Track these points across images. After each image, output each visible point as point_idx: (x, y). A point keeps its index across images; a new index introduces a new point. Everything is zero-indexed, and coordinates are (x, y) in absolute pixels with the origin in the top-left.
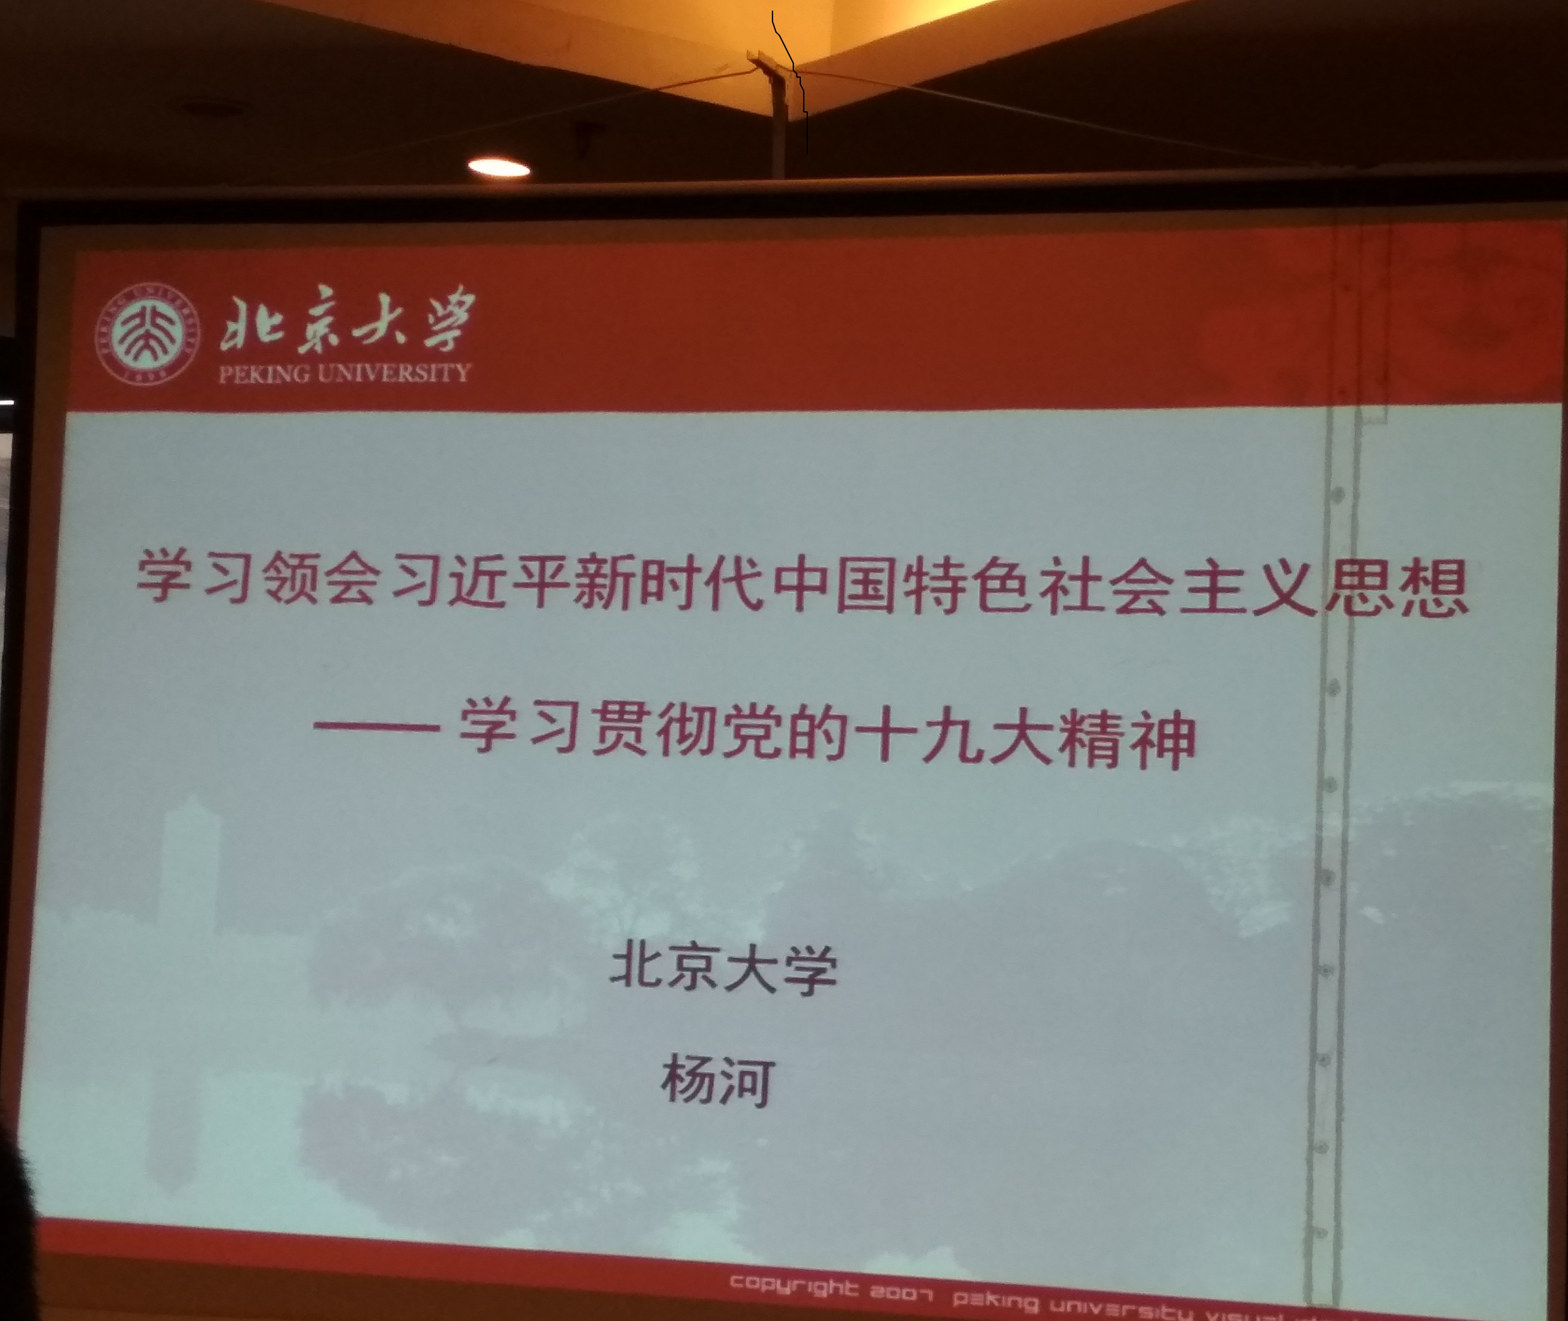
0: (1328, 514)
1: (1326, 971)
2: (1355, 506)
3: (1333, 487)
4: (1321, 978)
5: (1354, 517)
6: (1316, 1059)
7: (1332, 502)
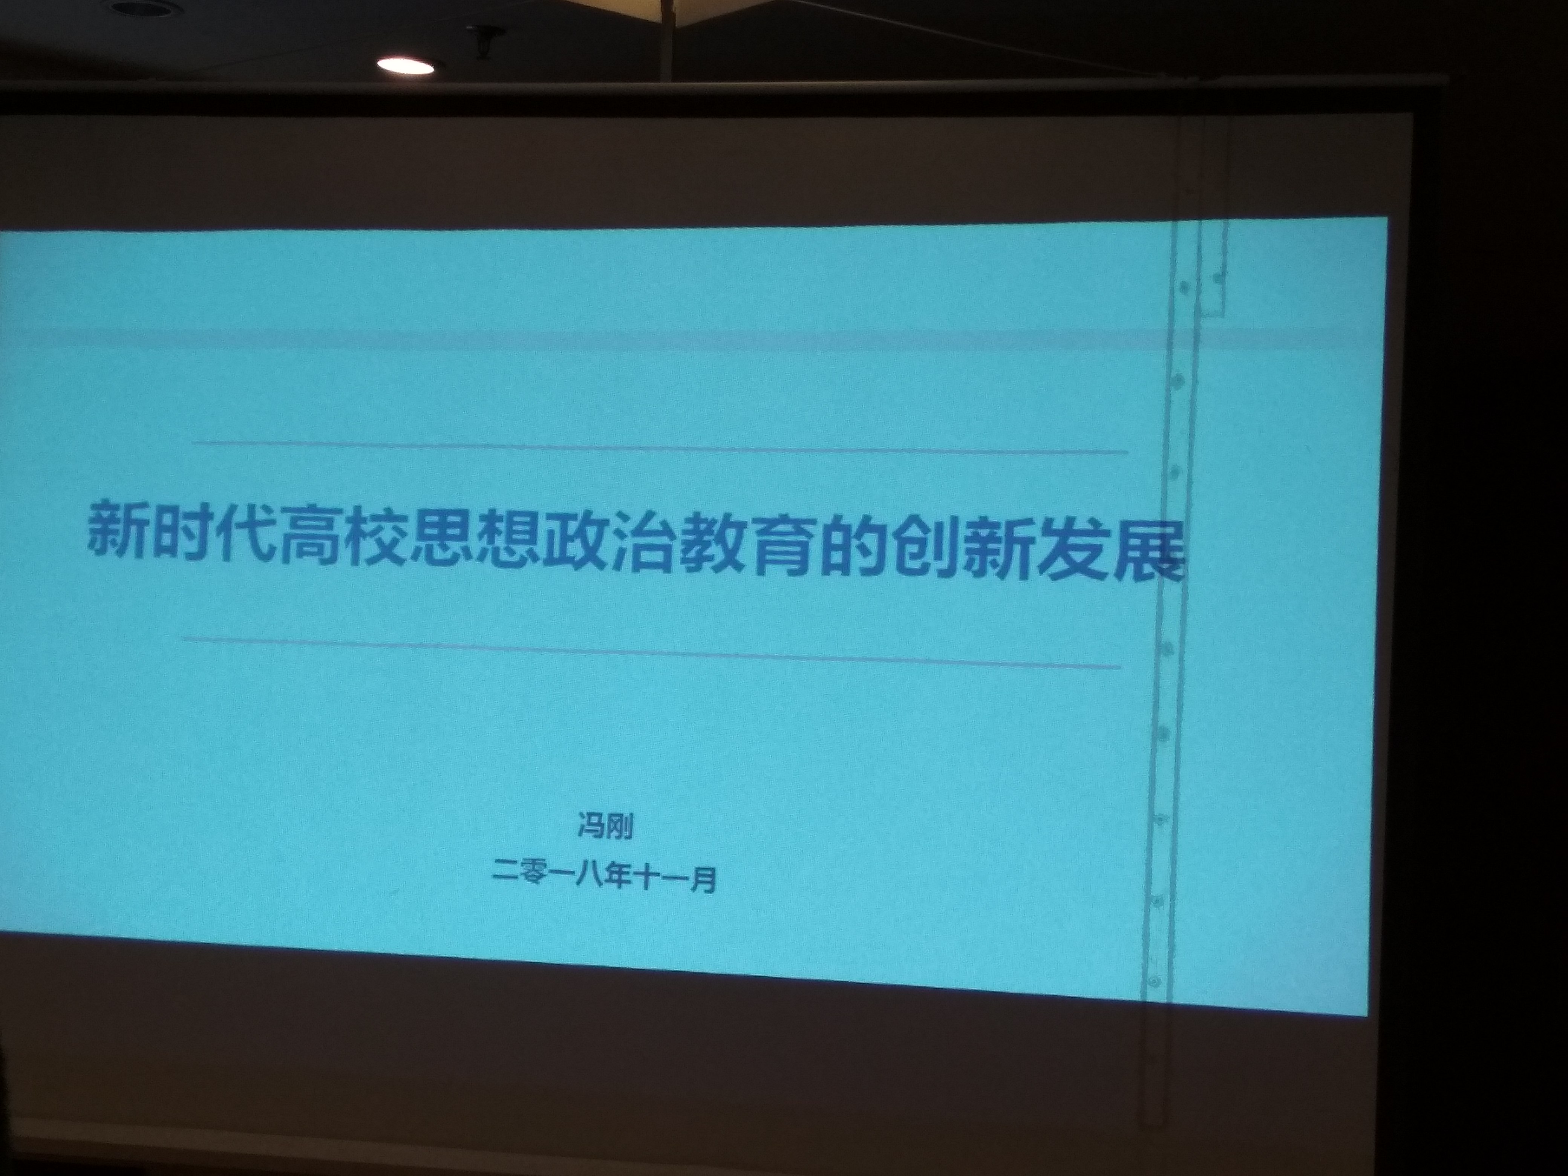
0: (1168, 401)
1: (1160, 819)
2: (1194, 391)
3: (1173, 374)
4: (1156, 826)
5: (1193, 403)
6: (1150, 900)
7: (1172, 388)
